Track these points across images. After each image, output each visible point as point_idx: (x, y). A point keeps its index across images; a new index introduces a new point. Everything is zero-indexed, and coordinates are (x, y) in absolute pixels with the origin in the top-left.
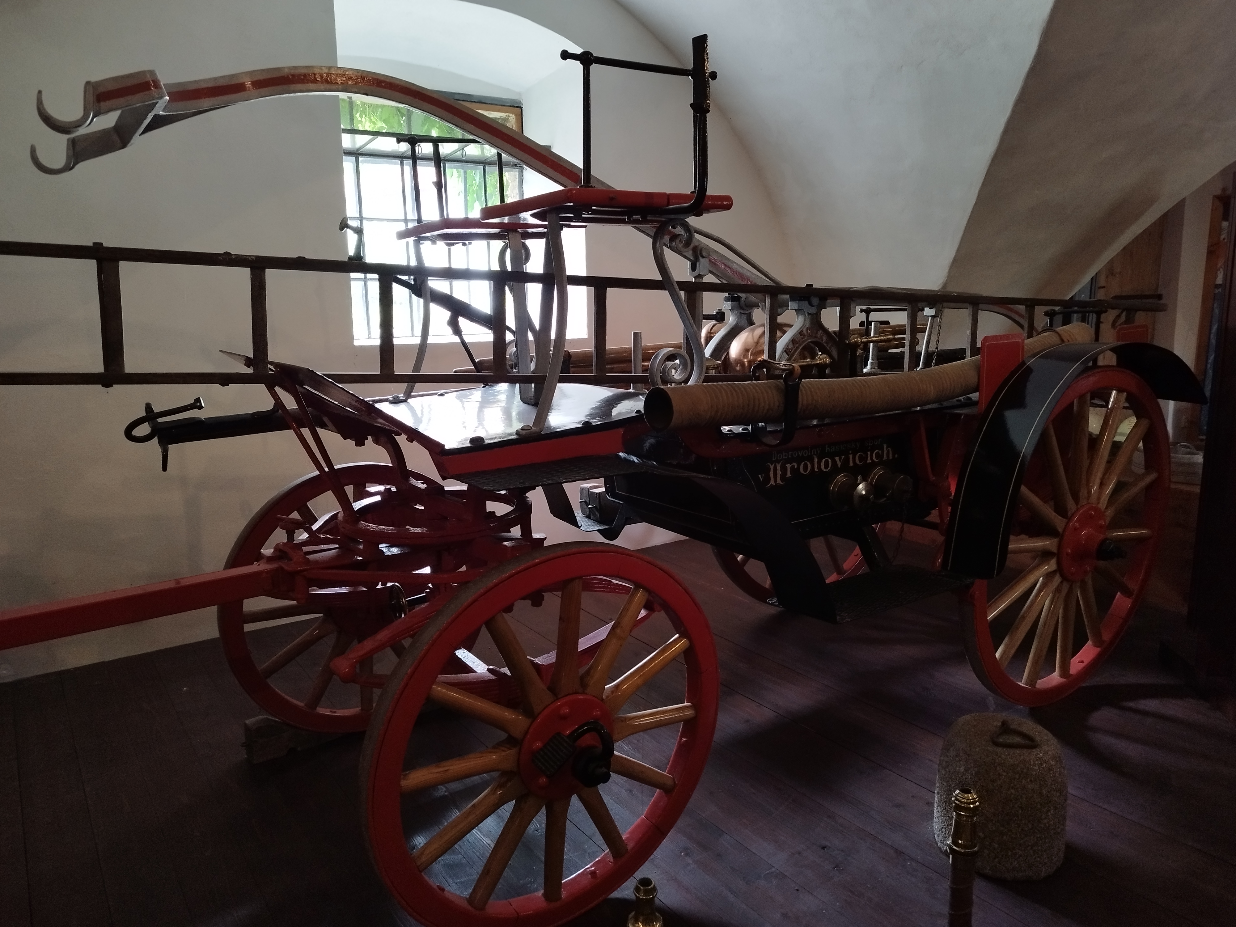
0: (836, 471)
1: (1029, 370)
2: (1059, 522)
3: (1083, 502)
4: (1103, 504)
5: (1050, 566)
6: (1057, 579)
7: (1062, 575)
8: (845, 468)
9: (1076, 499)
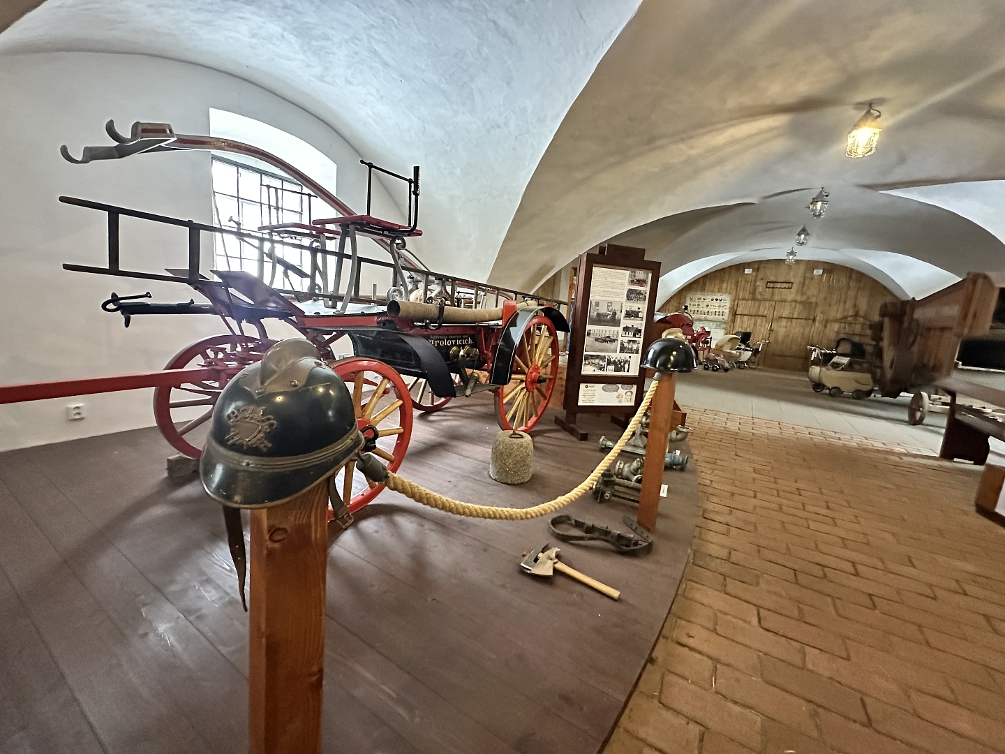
0: (452, 346)
1: (518, 314)
2: (526, 370)
3: (533, 363)
4: (539, 365)
5: (523, 385)
6: (525, 390)
7: (527, 389)
8: (456, 344)
9: (531, 361)
